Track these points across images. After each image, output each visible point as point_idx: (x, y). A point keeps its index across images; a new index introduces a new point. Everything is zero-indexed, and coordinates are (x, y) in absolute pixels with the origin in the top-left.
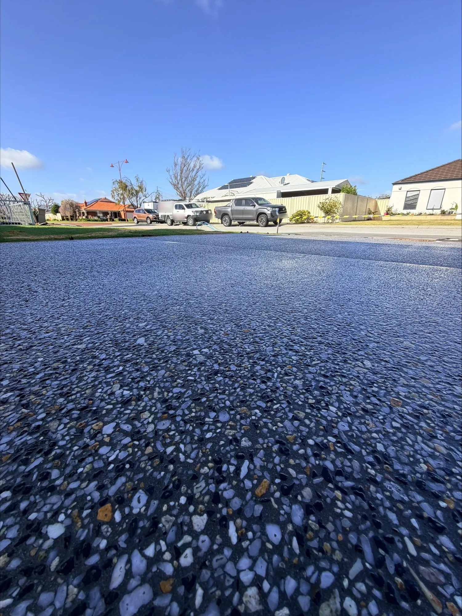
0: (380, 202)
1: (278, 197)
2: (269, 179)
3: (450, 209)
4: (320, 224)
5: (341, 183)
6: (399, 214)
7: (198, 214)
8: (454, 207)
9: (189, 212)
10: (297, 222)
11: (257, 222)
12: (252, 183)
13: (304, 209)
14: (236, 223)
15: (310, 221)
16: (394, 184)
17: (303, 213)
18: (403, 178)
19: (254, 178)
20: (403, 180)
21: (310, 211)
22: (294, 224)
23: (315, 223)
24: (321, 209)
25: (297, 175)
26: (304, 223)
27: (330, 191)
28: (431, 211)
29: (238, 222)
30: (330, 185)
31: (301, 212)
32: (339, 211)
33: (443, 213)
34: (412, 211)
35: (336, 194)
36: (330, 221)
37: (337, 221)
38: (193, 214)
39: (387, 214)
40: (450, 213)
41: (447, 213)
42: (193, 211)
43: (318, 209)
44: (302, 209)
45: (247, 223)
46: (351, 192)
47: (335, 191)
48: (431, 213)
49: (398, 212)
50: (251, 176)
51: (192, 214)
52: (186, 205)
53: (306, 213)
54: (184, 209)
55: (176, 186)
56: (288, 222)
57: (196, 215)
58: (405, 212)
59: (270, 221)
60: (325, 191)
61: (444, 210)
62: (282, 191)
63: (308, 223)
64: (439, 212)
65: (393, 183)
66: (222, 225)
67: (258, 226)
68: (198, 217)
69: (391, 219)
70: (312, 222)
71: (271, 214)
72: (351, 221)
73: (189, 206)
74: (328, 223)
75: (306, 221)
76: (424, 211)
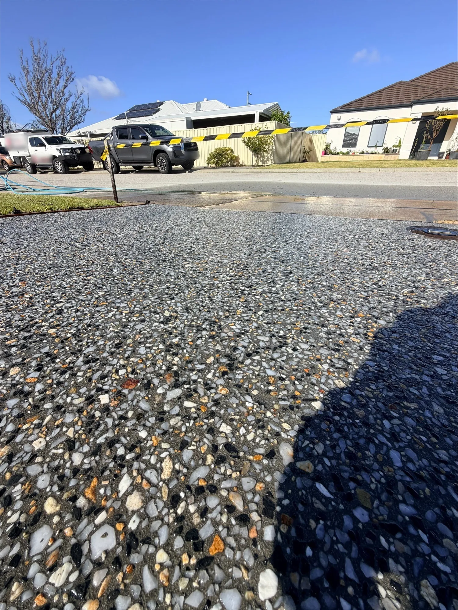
0: (315, 138)
1: (188, 127)
2: (181, 105)
3: (394, 146)
4: (247, 167)
5: (270, 107)
6: (338, 153)
7: (67, 154)
8: (397, 144)
9: (53, 150)
10: (219, 166)
11: (156, 166)
12: (159, 110)
13: (225, 146)
14: (130, 167)
15: (235, 164)
16: (332, 112)
17: (223, 152)
18: (342, 104)
19: (161, 104)
20: (342, 107)
21: (233, 148)
22: (214, 168)
23: (240, 166)
24: (247, 145)
25: (215, 100)
26: (227, 166)
27: (257, 118)
28: (374, 148)
29: (134, 167)
30: (256, 110)
31: (221, 150)
32: (271, 148)
33: (387, 151)
34: (353, 149)
35: (265, 123)
36: (260, 163)
37: (270, 163)
38: (60, 154)
39: (325, 153)
40: (394, 151)
41: (390, 151)
42: (57, 149)
43: (243, 144)
44: (222, 146)
45: (146, 167)
46: (283, 121)
47: (264, 118)
48: (374, 152)
49: (338, 151)
50: (158, 101)
51: (57, 154)
52: (46, 139)
53: (229, 152)
54: (45, 146)
55: (33, 109)
56: (205, 165)
57: (65, 156)
58: (345, 150)
59: (174, 165)
60: (249, 119)
61: (387, 148)
62: (193, 118)
63: (232, 166)
64: (381, 150)
65: (331, 110)
66: (106, 171)
67: (157, 172)
68: (69, 160)
69: (330, 160)
70: (237, 166)
71: (174, 152)
72: (285, 163)
73: (52, 141)
74: (257, 166)
75: (229, 164)
76: (366, 149)
